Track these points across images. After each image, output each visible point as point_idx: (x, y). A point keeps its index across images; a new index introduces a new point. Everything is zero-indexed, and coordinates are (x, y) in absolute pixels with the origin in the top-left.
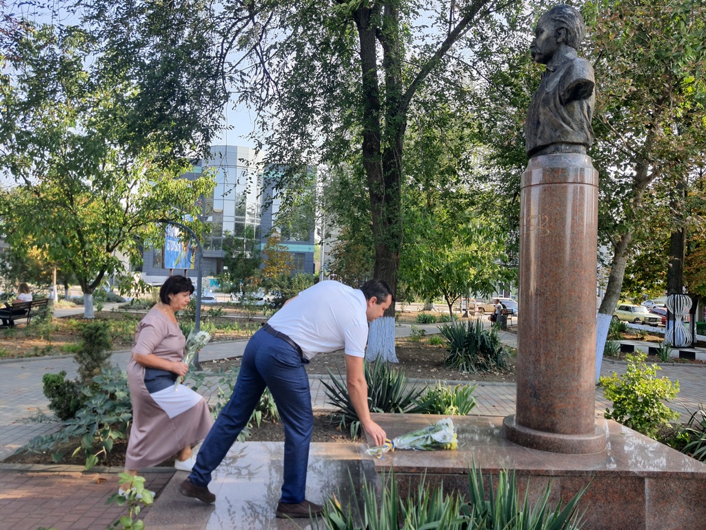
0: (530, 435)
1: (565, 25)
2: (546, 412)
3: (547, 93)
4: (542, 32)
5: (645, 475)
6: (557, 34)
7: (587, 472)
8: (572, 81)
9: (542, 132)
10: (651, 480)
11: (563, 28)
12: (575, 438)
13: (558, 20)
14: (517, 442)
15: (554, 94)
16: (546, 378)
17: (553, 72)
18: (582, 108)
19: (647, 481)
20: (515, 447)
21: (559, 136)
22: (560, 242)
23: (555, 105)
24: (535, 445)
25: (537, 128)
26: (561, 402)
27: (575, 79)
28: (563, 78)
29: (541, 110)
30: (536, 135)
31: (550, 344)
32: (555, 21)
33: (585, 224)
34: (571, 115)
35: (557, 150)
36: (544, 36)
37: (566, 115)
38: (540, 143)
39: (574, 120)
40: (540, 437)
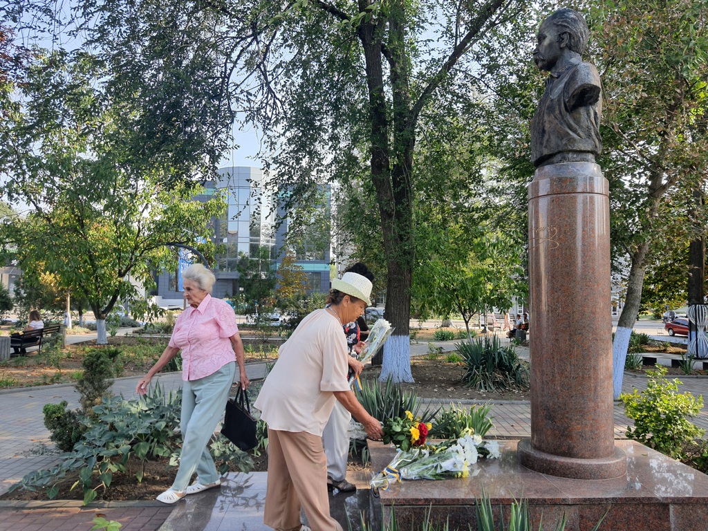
0: (546, 460)
1: (568, 30)
2: (562, 435)
3: (552, 100)
4: (545, 37)
5: (670, 501)
6: (560, 38)
7: (606, 499)
8: (576, 86)
9: (547, 141)
10: (676, 506)
11: (565, 33)
12: (594, 462)
13: (561, 25)
14: (532, 468)
15: (559, 100)
16: (560, 399)
17: (557, 78)
18: (588, 114)
19: (671, 507)
20: (531, 473)
21: (566, 144)
22: (570, 255)
23: (560, 112)
24: (551, 471)
25: (543, 136)
26: (578, 424)
27: (579, 84)
28: (568, 85)
29: (546, 118)
30: (541, 144)
31: (564, 363)
32: (558, 26)
33: (597, 236)
34: (578, 122)
35: (564, 158)
36: (546, 42)
37: (571, 122)
38: (546, 152)
39: (581, 127)
40: (556, 462)
